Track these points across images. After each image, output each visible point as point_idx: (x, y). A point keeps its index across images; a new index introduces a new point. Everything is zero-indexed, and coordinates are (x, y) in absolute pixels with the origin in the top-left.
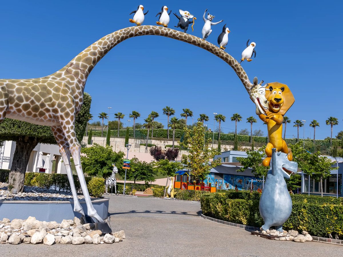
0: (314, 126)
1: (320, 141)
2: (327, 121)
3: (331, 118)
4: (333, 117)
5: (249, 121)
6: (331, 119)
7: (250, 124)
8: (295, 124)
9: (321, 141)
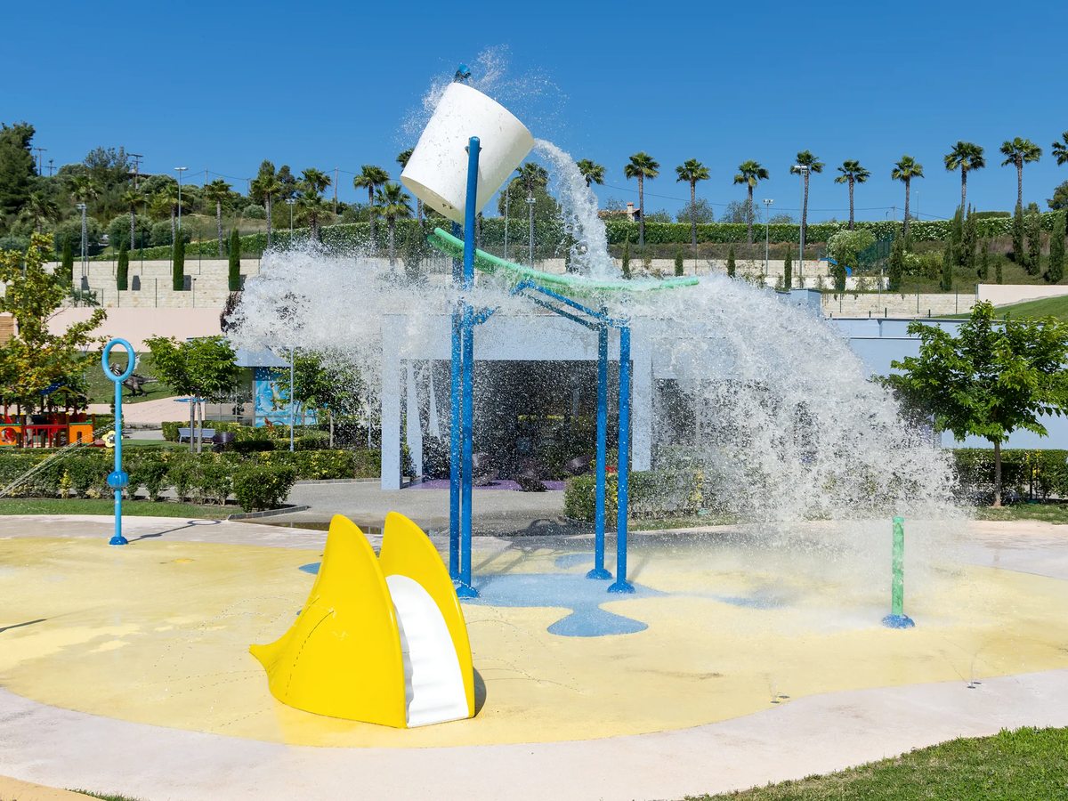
0: (906, 179)
1: (927, 225)
2: (947, 157)
3: (960, 146)
4: (965, 142)
5: (685, 177)
6: (962, 151)
7: (688, 183)
8: (841, 174)
9: (932, 224)
